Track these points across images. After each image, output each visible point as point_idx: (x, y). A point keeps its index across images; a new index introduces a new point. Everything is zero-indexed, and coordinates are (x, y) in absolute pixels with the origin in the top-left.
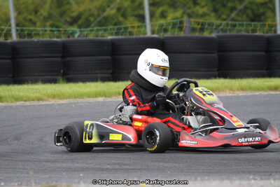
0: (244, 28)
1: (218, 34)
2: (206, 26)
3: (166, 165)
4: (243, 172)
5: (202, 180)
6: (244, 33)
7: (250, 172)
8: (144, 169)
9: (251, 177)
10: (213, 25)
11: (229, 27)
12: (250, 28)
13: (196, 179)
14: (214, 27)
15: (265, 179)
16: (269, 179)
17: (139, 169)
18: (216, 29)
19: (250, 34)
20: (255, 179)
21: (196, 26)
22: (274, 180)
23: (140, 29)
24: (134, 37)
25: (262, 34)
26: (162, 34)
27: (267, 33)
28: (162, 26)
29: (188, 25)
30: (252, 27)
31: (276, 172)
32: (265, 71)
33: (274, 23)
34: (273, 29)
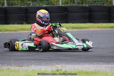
0: (99, 3)
1: (89, 5)
2: (84, 2)
3: (67, 58)
4: (98, 61)
5: (82, 64)
6: (99, 5)
7: (101, 61)
8: (58, 60)
9: (102, 63)
10: (87, 1)
11: (93, 2)
12: (102, 3)
13: (79, 64)
14: (87, 2)
15: (108, 64)
16: (109, 64)
17: (56, 60)
18: (88, 3)
19: (102, 5)
20: (103, 64)
21: (80, 2)
22: (111, 64)
23: (57, 3)
24: (55, 6)
25: (107, 5)
26: (66, 5)
27: (109, 5)
28: (66, 1)
29: (76, 1)
30: (103, 2)
31: (112, 61)
32: (107, 20)
33: (112, 1)
34: (111, 3)
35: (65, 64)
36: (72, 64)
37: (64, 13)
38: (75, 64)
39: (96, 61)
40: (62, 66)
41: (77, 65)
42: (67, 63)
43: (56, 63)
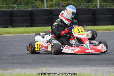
0: (84, 6)
3: (52, 61)
4: (83, 64)
5: (66, 67)
6: (84, 8)
7: (86, 64)
8: (43, 63)
9: (86, 66)
10: (72, 4)
11: (78, 5)
13: (64, 67)
15: (92, 67)
16: (94, 67)
17: (41, 63)
19: (87, 8)
20: (88, 67)
21: (65, 5)
22: (96, 67)
23: (42, 6)
24: (40, 9)
25: (92, 8)
26: (51, 8)
27: (93, 8)
28: (51, 4)
29: (61, 4)
30: (88, 5)
31: (97, 64)
32: (92, 23)
33: (96, 4)
34: (96, 6)
35: (50, 68)
36: (57, 67)
37: (48, 16)
38: (60, 67)
39: (81, 64)
40: (47, 69)
41: (62, 68)
42: (52, 66)
43: (41, 67)
